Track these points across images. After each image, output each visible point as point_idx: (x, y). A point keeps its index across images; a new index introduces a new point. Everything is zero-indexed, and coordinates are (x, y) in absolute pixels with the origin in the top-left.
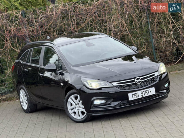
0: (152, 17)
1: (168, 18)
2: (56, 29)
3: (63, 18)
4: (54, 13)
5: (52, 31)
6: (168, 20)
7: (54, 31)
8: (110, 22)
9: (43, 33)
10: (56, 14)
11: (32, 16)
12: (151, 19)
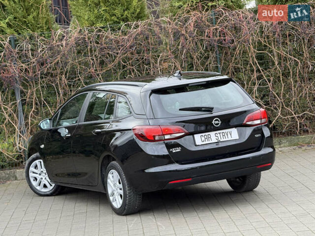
0: (225, 60)
1: (251, 62)
2: (65, 69)
3: (79, 52)
4: (64, 43)
5: (59, 72)
6: (251, 66)
7: (61, 73)
8: (156, 63)
9: (44, 75)
10: (67, 44)
11: (26, 46)
12: (224, 63)
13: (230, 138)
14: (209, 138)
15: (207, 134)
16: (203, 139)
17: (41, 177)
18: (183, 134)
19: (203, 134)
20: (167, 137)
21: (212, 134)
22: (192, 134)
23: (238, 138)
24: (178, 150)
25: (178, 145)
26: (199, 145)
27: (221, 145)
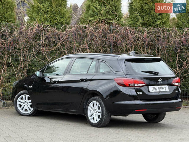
13: (165, 91)
14: (155, 89)
15: (155, 86)
16: (153, 89)
17: (24, 104)
18: (144, 85)
19: (153, 86)
20: (136, 85)
21: (157, 87)
22: (148, 85)
23: (168, 91)
24: (141, 93)
25: (141, 90)
26: (151, 92)
27: (160, 94)
